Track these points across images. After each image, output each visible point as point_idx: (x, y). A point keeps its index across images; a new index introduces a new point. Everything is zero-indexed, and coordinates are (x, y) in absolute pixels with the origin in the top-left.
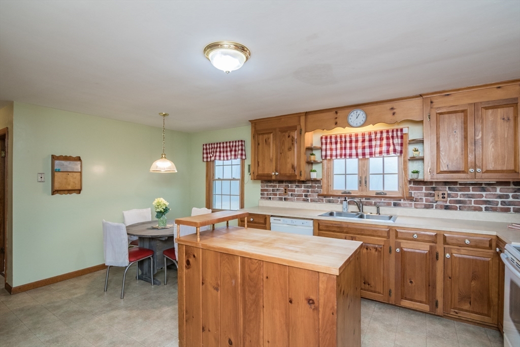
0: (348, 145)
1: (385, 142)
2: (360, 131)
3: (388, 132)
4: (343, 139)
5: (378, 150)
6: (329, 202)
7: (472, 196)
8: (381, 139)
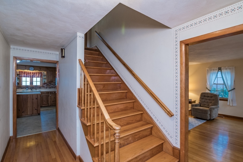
0: (28, 74)
1: (38, 74)
2: (31, 71)
3: (38, 72)
4: (27, 73)
5: (36, 76)
6: (22, 88)
7: (54, 86)
8: (37, 74)
